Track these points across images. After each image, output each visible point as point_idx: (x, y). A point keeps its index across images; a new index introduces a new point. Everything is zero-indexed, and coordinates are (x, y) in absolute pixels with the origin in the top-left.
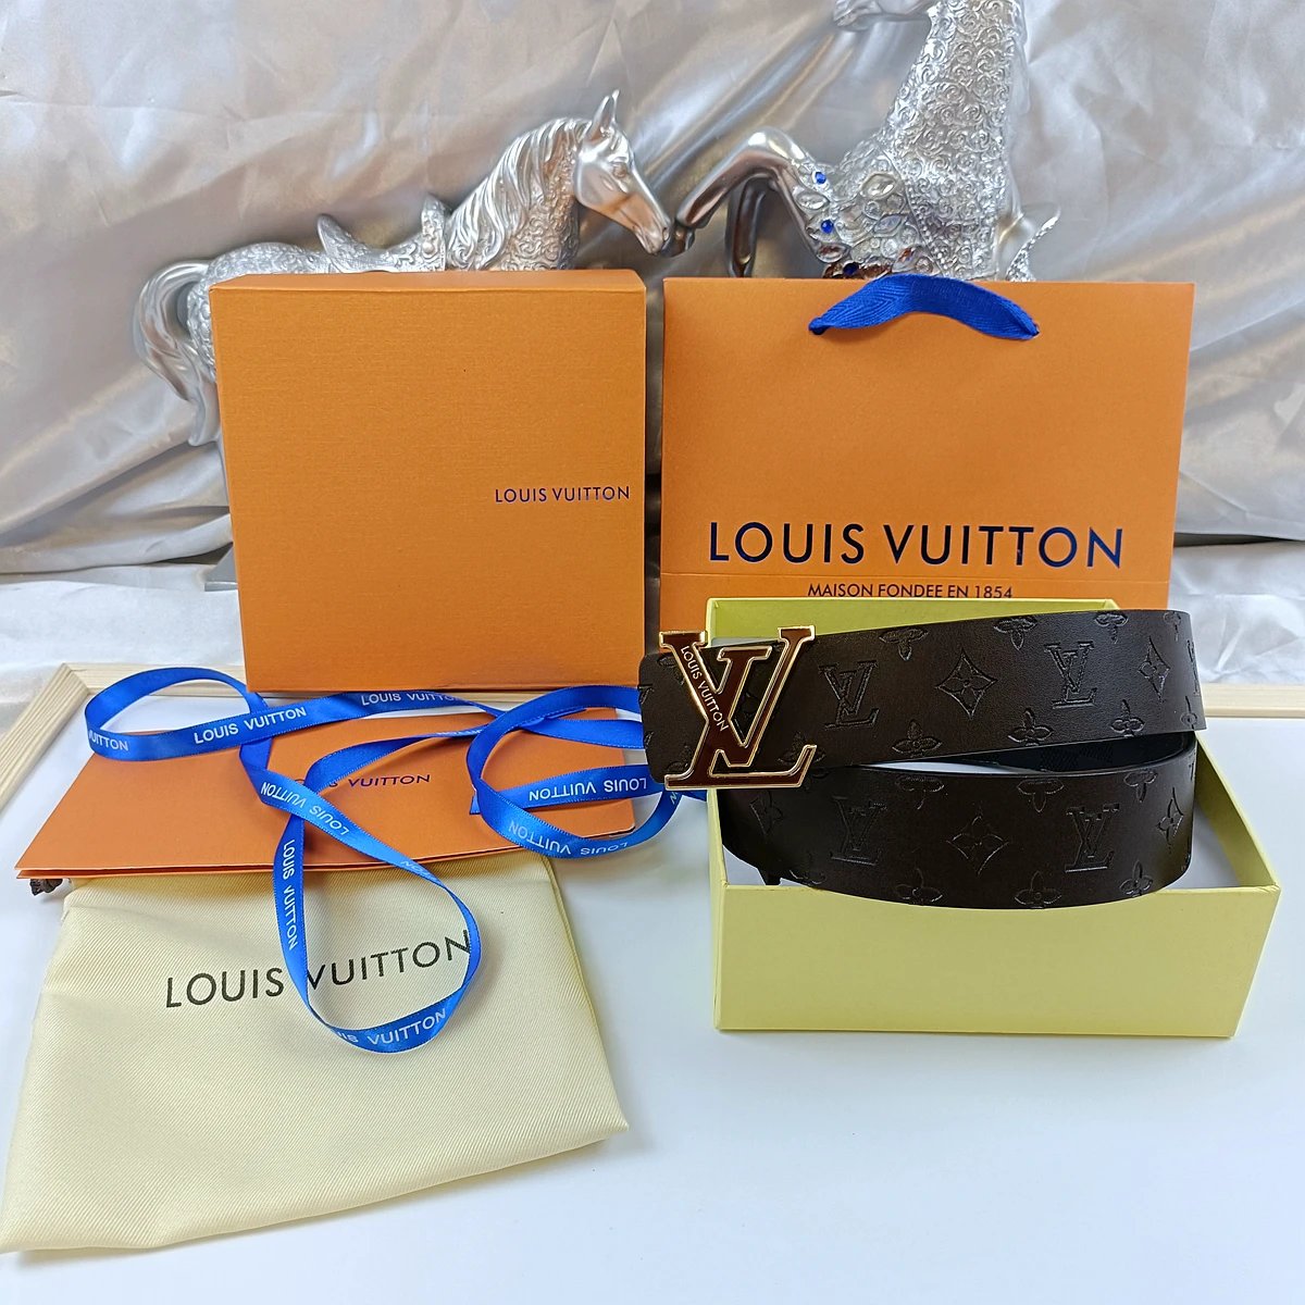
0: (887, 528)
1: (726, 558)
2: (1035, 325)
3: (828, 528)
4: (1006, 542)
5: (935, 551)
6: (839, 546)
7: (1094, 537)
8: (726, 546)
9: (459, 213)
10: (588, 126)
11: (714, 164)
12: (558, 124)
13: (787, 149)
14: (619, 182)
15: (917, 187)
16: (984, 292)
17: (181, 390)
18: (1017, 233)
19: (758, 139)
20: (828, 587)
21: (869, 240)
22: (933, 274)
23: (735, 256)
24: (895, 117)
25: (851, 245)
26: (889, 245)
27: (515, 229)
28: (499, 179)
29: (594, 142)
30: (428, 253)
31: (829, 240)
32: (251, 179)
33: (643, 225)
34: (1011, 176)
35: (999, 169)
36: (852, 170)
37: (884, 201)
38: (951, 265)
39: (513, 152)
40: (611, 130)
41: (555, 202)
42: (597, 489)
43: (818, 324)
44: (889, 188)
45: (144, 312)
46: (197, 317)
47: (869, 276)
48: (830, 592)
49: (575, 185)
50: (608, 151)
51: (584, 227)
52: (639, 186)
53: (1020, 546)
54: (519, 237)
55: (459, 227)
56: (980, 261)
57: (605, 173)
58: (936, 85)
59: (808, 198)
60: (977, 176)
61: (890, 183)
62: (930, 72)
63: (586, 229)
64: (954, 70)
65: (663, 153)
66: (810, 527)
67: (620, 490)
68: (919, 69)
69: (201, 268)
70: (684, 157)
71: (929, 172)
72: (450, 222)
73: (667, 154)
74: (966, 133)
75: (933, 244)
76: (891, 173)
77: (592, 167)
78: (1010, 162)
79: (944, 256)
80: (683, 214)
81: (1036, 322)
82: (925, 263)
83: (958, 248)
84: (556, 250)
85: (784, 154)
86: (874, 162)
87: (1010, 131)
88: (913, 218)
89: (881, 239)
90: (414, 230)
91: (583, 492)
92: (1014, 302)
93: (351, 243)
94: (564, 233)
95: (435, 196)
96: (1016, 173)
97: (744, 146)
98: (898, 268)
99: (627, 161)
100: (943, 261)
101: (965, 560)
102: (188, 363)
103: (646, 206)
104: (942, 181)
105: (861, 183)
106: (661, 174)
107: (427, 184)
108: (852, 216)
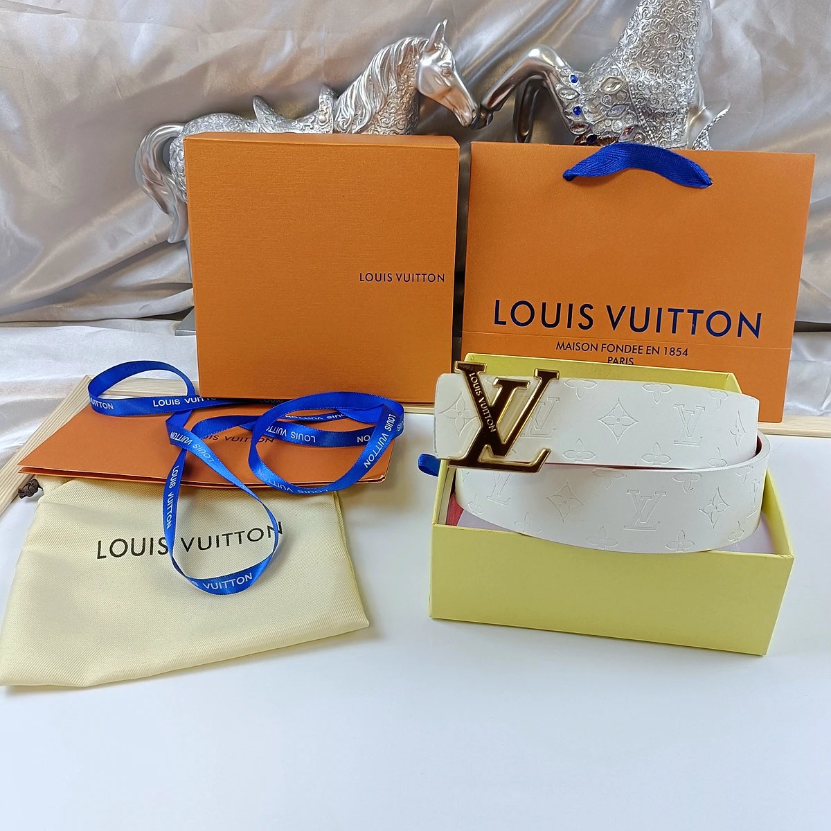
0: (609, 307)
1: (504, 323)
2: (710, 179)
3: (571, 306)
4: (685, 319)
5: (639, 324)
6: (578, 318)
7: (742, 318)
8: (505, 315)
9: (343, 97)
10: (427, 42)
11: (508, 69)
12: (407, 40)
13: (554, 60)
14: (445, 79)
15: (637, 86)
16: (677, 156)
17: (164, 207)
18: (701, 119)
19: (535, 53)
20: (569, 344)
21: (604, 120)
22: (645, 144)
23: (519, 130)
24: (624, 41)
25: (592, 123)
26: (617, 124)
27: (378, 109)
28: (369, 76)
29: (430, 53)
30: (322, 122)
31: (578, 119)
32: (212, 72)
33: (460, 108)
34: (699, 81)
35: (691, 76)
36: (595, 75)
37: (614, 95)
38: (656, 139)
39: (379, 58)
40: (441, 45)
41: (404, 91)
42: (424, 275)
43: (569, 174)
44: (618, 86)
45: (142, 155)
46: (176, 159)
47: (603, 144)
48: (570, 347)
49: (418, 81)
50: (439, 59)
51: (422, 109)
52: (458, 81)
53: (694, 322)
54: (380, 113)
55: (343, 106)
56: (676, 137)
57: (436, 73)
58: (651, 20)
59: (566, 92)
60: (676, 81)
61: (619, 83)
62: (647, 12)
63: (425, 111)
64: (663, 10)
65: (476, 61)
66: (559, 305)
67: (439, 276)
68: (641, 10)
69: (179, 128)
70: (488, 65)
71: (644, 77)
72: (337, 102)
73: (478, 61)
74: (669, 52)
75: (646, 125)
76: (619, 77)
77: (429, 69)
78: (699, 73)
79: (652, 133)
80: (486, 101)
81: (710, 176)
82: (640, 136)
83: (662, 127)
84: (404, 122)
85: (551, 63)
86: (609, 69)
87: (698, 52)
88: (633, 108)
89: (612, 120)
90: (314, 107)
91: (415, 277)
92: (696, 163)
93: (274, 115)
94: (409, 112)
95: (327, 85)
96: (703, 79)
97: (526, 57)
98: (622, 139)
99: (450, 66)
100: (652, 136)
101: (658, 330)
102: (169, 189)
103: (461, 95)
104: (652, 83)
105: (600, 83)
106: (473, 76)
107: (323, 78)
108: (593, 104)
